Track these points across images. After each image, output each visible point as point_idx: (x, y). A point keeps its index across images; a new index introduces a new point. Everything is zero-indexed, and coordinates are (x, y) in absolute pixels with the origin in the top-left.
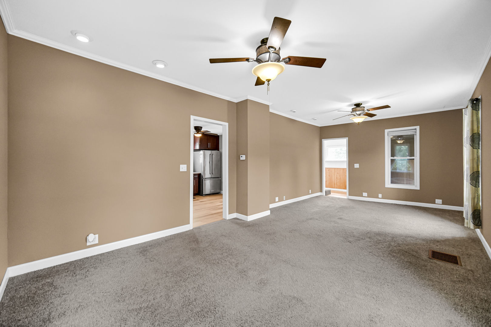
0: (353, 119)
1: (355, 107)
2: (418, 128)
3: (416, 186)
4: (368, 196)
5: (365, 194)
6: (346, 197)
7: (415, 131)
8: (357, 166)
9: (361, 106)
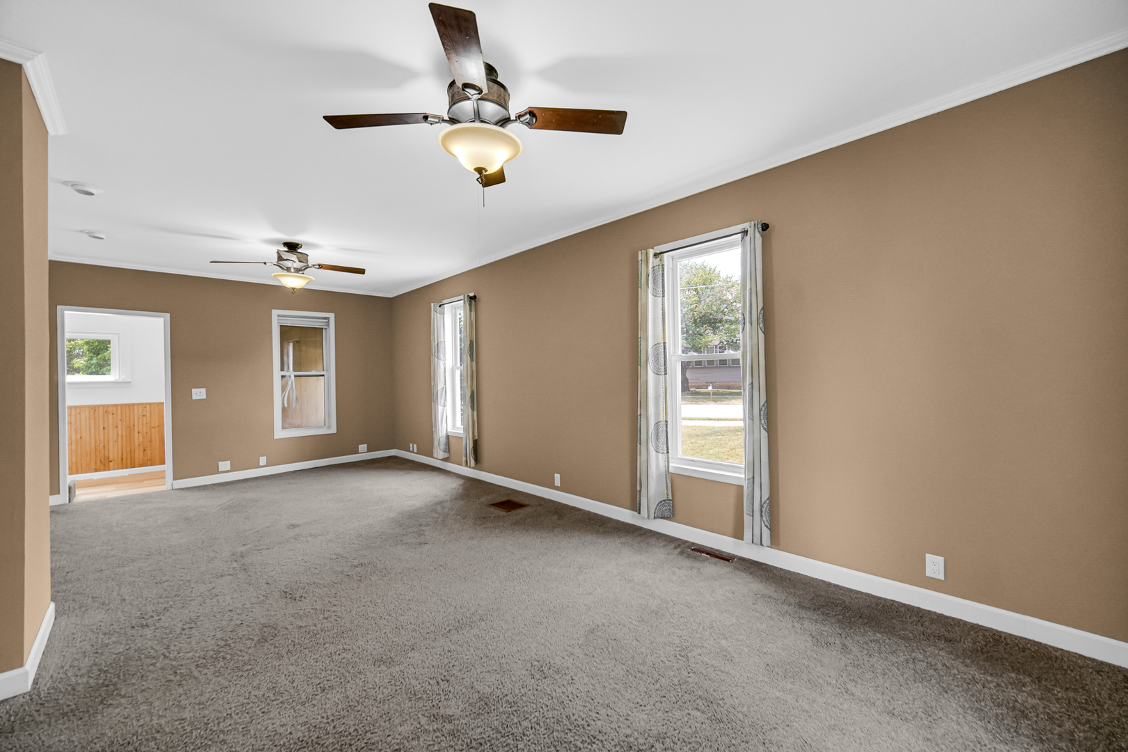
0: (280, 278)
1: (286, 249)
2: (332, 316)
3: (329, 427)
4: (233, 469)
5: (224, 465)
6: (167, 487)
7: (328, 321)
8: (199, 394)
9: (299, 251)
